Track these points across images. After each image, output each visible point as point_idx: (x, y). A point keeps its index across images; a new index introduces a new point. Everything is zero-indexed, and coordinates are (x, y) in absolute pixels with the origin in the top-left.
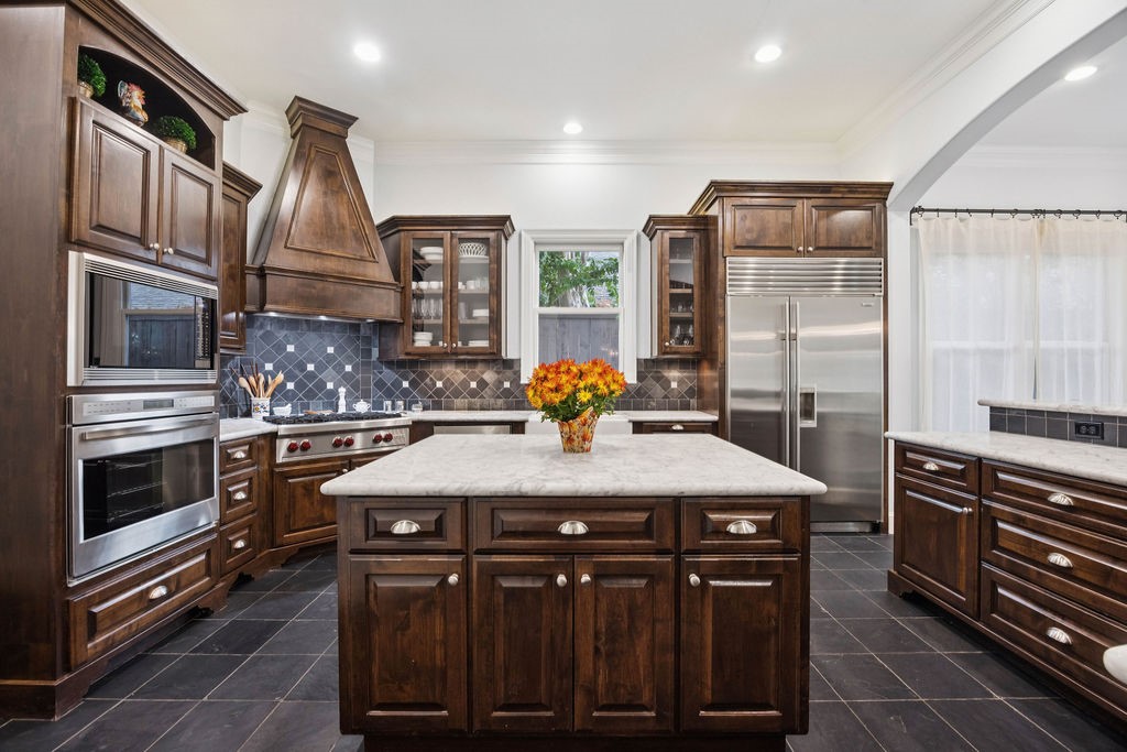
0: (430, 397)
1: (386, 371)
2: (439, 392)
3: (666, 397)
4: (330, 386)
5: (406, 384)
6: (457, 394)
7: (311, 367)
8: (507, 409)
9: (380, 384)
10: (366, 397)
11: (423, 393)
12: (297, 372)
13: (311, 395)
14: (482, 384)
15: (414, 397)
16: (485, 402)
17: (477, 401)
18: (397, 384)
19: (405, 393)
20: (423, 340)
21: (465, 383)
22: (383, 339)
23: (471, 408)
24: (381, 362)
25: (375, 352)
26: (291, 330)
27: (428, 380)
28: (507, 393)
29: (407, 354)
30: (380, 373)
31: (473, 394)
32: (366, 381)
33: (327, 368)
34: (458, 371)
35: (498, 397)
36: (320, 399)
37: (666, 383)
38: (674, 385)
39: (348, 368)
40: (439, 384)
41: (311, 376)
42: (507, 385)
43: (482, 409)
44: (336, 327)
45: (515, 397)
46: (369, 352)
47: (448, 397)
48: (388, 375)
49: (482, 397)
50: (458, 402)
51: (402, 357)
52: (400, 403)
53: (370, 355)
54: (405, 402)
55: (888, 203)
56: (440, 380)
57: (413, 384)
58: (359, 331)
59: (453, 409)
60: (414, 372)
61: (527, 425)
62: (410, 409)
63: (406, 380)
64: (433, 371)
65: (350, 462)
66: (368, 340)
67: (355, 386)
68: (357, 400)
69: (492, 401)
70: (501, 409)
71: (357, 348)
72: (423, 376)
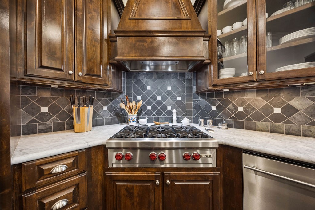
0: (233, 118)
1: (201, 99)
2: (241, 115)
4: (169, 108)
5: (214, 108)
6: (259, 118)
7: (159, 98)
9: (197, 108)
10: (189, 115)
11: (227, 115)
12: (152, 100)
13: (159, 113)
14: (289, 110)
15: (220, 117)
17: (282, 125)
18: (208, 108)
19: (213, 114)
20: (227, 74)
22: (199, 81)
24: (198, 94)
25: (194, 89)
26: (149, 78)
27: (230, 106)
29: (214, 86)
30: (198, 101)
31: (277, 118)
32: (189, 106)
33: (168, 98)
34: (260, 98)
36: (164, 115)
39: (179, 98)
40: (241, 109)
41: (159, 103)
43: (289, 133)
44: (172, 75)
46: (191, 89)
47: (249, 119)
48: (203, 102)
49: (289, 122)
50: (259, 124)
51: (211, 88)
52: (210, 121)
53: (191, 91)
54: (213, 120)
56: (241, 105)
57: (219, 108)
58: (185, 77)
59: (254, 130)
60: (220, 100)
62: (217, 125)
63: (214, 105)
64: (235, 99)
65: (163, 174)
66: (190, 81)
67: (183, 109)
68: (184, 117)
69: (303, 127)
71: (184, 87)
72: (227, 103)
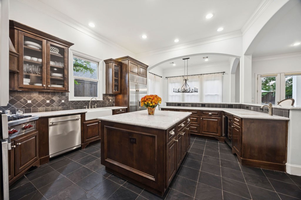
0: (24, 107)
2: (29, 105)
3: (109, 103)
6: (39, 105)
8: (63, 110)
14: (52, 101)
16: (54, 108)
17: (50, 108)
20: (26, 82)
21: (44, 101)
23: (46, 111)
27: (22, 100)
28: (63, 104)
29: (20, 88)
31: (48, 105)
34: (40, 96)
35: (59, 106)
37: (109, 100)
38: (111, 100)
40: (29, 102)
42: (63, 101)
43: (52, 110)
45: (67, 105)
47: (34, 107)
49: (52, 106)
50: (40, 109)
51: (17, 89)
55: (147, 69)
56: (30, 100)
59: (37, 112)
61: (86, 114)
64: (25, 96)
69: (57, 107)
70: (61, 110)
72: (19, 98)
